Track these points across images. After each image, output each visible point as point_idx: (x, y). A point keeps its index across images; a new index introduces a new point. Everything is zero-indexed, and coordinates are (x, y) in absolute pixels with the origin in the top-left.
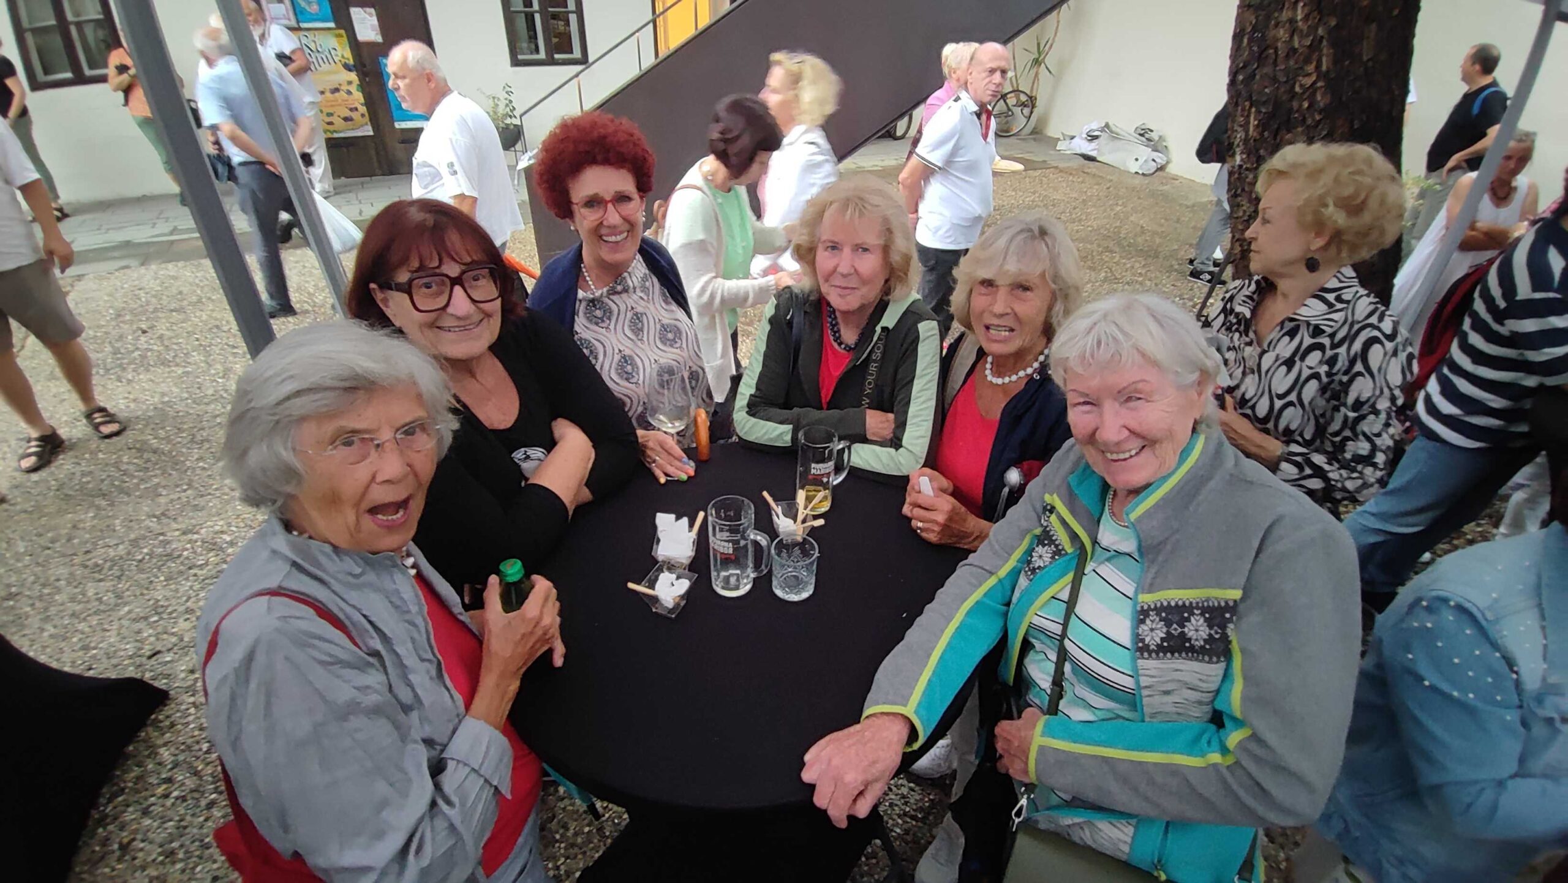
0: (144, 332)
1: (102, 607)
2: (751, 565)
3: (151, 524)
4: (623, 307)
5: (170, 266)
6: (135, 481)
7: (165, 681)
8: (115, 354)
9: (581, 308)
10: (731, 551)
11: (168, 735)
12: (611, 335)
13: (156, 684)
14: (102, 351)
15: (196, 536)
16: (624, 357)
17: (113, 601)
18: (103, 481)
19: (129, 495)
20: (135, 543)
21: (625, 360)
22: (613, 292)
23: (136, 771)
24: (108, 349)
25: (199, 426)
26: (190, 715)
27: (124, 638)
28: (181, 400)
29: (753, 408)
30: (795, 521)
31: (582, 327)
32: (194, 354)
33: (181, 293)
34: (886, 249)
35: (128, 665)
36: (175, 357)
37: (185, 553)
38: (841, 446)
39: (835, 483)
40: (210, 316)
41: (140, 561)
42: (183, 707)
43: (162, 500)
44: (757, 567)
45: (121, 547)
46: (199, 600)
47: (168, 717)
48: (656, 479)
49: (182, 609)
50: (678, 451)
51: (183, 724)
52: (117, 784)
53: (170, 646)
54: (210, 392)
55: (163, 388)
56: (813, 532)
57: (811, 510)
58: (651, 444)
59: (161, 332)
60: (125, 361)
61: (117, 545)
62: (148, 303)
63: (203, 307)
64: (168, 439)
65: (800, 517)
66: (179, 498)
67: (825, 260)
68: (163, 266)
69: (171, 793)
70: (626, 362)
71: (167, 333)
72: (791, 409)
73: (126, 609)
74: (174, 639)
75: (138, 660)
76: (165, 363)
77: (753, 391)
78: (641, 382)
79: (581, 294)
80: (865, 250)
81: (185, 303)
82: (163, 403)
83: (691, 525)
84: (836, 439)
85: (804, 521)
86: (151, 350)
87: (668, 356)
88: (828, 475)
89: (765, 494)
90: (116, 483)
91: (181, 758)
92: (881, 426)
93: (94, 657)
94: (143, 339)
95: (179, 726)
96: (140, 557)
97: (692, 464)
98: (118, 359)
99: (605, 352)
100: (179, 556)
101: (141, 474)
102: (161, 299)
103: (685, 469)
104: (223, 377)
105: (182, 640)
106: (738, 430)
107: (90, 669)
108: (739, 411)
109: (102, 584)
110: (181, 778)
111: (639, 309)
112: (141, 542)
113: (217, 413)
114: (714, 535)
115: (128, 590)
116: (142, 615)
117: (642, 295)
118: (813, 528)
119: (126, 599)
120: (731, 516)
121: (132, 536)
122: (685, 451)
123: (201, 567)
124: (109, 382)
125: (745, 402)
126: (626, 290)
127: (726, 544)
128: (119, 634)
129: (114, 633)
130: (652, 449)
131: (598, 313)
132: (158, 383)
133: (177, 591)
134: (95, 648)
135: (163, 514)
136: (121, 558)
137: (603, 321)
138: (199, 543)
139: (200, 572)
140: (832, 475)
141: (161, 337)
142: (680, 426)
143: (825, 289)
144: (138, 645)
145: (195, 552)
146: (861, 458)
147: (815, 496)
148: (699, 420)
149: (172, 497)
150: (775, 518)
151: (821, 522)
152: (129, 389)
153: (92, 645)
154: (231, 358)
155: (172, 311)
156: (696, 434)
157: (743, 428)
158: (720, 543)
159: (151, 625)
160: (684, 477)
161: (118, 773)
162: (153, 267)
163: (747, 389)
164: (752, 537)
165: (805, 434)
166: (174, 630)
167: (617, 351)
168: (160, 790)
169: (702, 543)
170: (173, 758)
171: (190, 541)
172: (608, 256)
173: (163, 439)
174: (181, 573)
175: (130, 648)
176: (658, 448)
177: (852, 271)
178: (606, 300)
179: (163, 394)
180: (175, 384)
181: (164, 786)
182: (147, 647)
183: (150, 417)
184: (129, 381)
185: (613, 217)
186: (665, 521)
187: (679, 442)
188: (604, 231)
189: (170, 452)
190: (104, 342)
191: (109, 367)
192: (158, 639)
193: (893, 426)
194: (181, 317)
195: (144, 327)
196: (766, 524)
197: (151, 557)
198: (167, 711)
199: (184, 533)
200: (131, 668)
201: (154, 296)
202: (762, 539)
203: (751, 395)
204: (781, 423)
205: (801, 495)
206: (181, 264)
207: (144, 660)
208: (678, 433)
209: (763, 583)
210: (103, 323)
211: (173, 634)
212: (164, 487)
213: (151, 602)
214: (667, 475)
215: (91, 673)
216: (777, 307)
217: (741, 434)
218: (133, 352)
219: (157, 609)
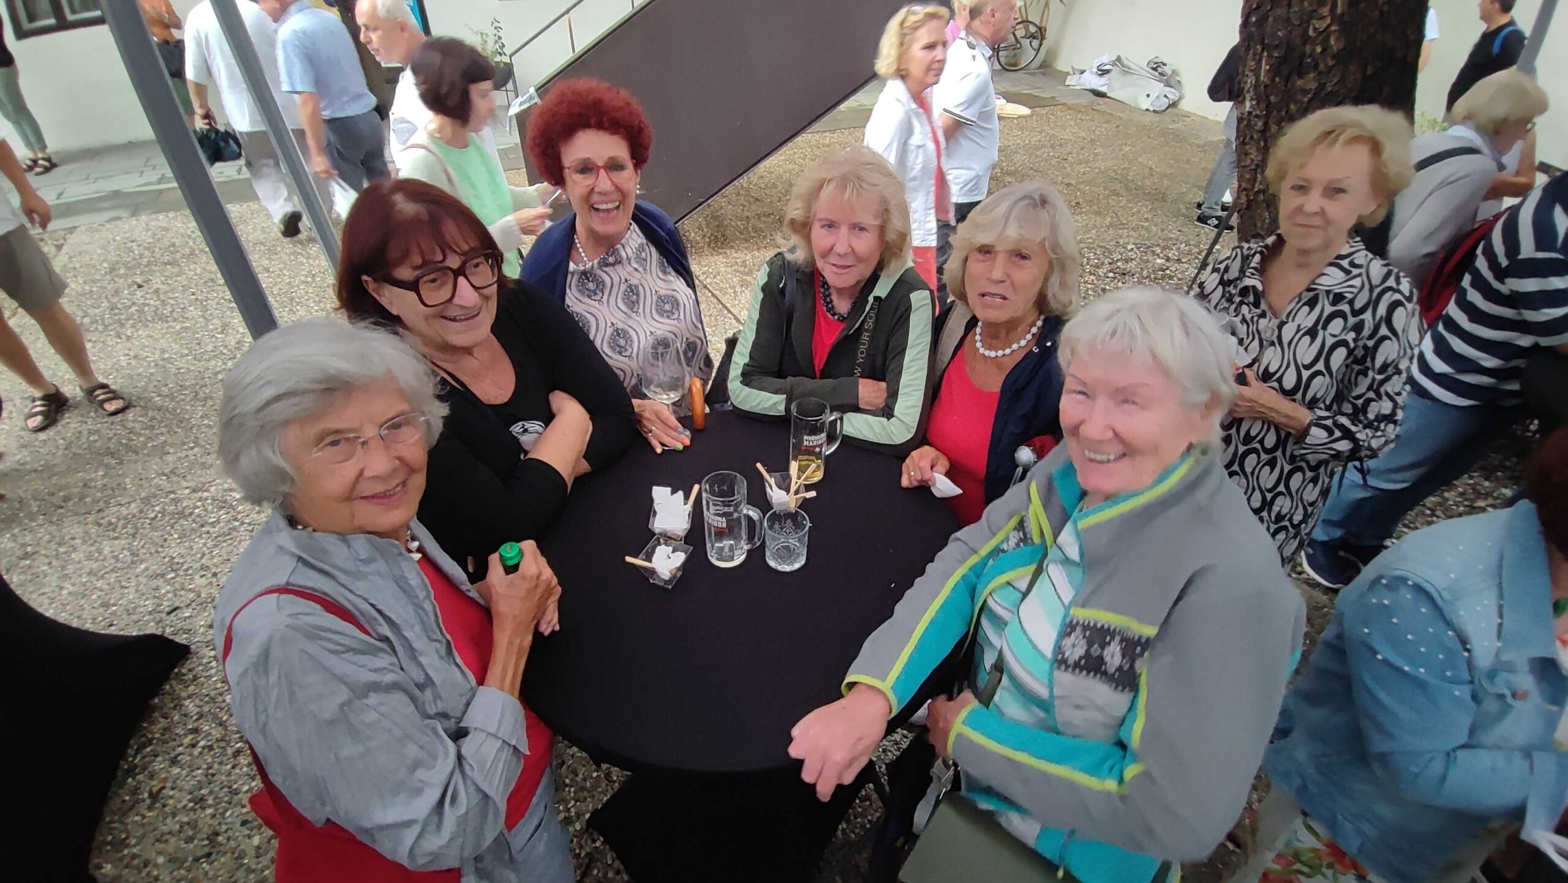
0: (140, 286)
1: (119, 565)
2: (744, 537)
3: (161, 482)
4: (616, 280)
5: (161, 217)
6: (142, 439)
7: (185, 636)
8: (112, 309)
9: (572, 282)
10: (724, 525)
11: (192, 688)
12: (604, 309)
13: (177, 639)
14: (99, 307)
15: (206, 494)
16: (617, 330)
17: (129, 559)
18: (110, 439)
19: (136, 453)
20: (146, 501)
21: (618, 333)
22: (604, 264)
23: (163, 723)
24: (105, 304)
25: (201, 383)
26: (211, 668)
27: (143, 594)
28: (182, 356)
29: (748, 378)
30: (788, 491)
31: (575, 301)
32: (192, 308)
33: (173, 245)
34: (882, 230)
35: (148, 622)
36: (171, 312)
37: (197, 511)
38: (833, 418)
39: (827, 453)
40: (204, 269)
41: (153, 519)
42: (205, 661)
43: (170, 458)
44: (751, 539)
45: (133, 505)
46: (213, 557)
47: (190, 670)
48: (653, 450)
49: (197, 565)
50: (673, 420)
51: (205, 677)
52: (144, 736)
53: (189, 602)
54: (210, 348)
55: (163, 343)
56: (805, 504)
57: (804, 480)
58: (647, 414)
59: (157, 286)
60: (122, 317)
61: (129, 503)
62: (141, 256)
63: (196, 260)
64: (172, 398)
65: (793, 488)
66: (187, 456)
67: (821, 237)
68: (154, 216)
69: (198, 742)
70: (619, 335)
71: (164, 287)
72: (785, 378)
73: (143, 566)
74: (191, 595)
75: (158, 616)
76: (163, 319)
77: (747, 360)
78: (634, 355)
79: (572, 266)
80: (862, 229)
81: (178, 255)
82: (164, 359)
83: (687, 497)
84: (828, 411)
85: (797, 492)
86: (148, 305)
87: (662, 327)
88: (821, 446)
89: (759, 465)
90: (124, 441)
91: (206, 709)
92: (873, 395)
93: (115, 613)
94: (139, 293)
95: (202, 679)
96: (152, 515)
97: (688, 433)
98: (115, 315)
99: (597, 325)
100: (191, 514)
101: (147, 432)
102: (153, 252)
103: (679, 439)
104: (222, 333)
105: (199, 596)
106: (732, 399)
107: (111, 625)
108: (732, 381)
109: (117, 542)
110: (207, 728)
111: (634, 282)
112: (153, 500)
113: (218, 369)
114: (708, 509)
115: (143, 547)
116: (159, 572)
117: (635, 265)
118: (805, 499)
119: (141, 557)
120: (725, 492)
121: (143, 495)
122: (680, 420)
123: (213, 524)
124: (109, 339)
125: (739, 372)
126: (619, 262)
127: (720, 519)
128: (137, 591)
129: (132, 590)
130: (648, 419)
131: (591, 286)
132: (157, 340)
133: (191, 548)
134: (114, 605)
135: (172, 472)
136: (134, 516)
137: (595, 294)
138: (209, 501)
139: (211, 530)
140: (825, 446)
141: (157, 291)
142: (674, 396)
143: (820, 264)
144: (156, 600)
145: (206, 510)
146: (853, 426)
147: (809, 466)
148: (694, 389)
149: (179, 454)
150: (768, 489)
151: (812, 494)
152: (129, 345)
153: (112, 602)
154: (228, 313)
155: (167, 264)
156: (692, 403)
157: (738, 396)
158: (714, 519)
159: (168, 582)
160: (680, 447)
161: (145, 725)
162: (144, 218)
163: (741, 358)
164: (745, 512)
165: (799, 406)
166: (191, 587)
167: (609, 324)
168: (187, 741)
169: (697, 515)
170: (198, 710)
171: (200, 499)
172: (600, 228)
173: (166, 396)
174: (193, 530)
175: (150, 604)
176: (653, 418)
177: (850, 250)
178: (599, 272)
179: (163, 351)
180: (175, 341)
181: (190, 737)
182: (166, 603)
183: (152, 374)
184: (129, 338)
185: (604, 182)
186: (660, 494)
187: (675, 412)
188: (595, 198)
189: (174, 410)
190: (100, 297)
191: (106, 323)
192: (175, 595)
193: (885, 395)
194: (176, 270)
195: (139, 281)
196: (760, 499)
197: (164, 515)
198: (189, 665)
199: (194, 491)
200: (152, 624)
201: (148, 249)
202: (754, 514)
203: (745, 365)
204: (776, 392)
205: (794, 466)
206: (171, 215)
207: (163, 615)
208: (674, 404)
209: (756, 555)
210: (98, 278)
211: (190, 590)
212: (171, 445)
213: (167, 560)
214: (663, 444)
215: (113, 631)
216: (770, 275)
217: (735, 404)
218: (130, 307)
219: (174, 566)
